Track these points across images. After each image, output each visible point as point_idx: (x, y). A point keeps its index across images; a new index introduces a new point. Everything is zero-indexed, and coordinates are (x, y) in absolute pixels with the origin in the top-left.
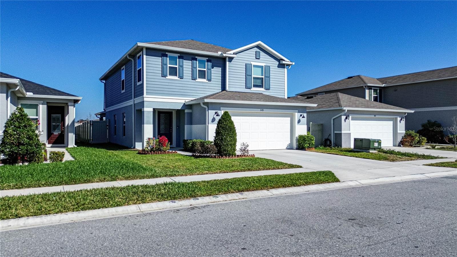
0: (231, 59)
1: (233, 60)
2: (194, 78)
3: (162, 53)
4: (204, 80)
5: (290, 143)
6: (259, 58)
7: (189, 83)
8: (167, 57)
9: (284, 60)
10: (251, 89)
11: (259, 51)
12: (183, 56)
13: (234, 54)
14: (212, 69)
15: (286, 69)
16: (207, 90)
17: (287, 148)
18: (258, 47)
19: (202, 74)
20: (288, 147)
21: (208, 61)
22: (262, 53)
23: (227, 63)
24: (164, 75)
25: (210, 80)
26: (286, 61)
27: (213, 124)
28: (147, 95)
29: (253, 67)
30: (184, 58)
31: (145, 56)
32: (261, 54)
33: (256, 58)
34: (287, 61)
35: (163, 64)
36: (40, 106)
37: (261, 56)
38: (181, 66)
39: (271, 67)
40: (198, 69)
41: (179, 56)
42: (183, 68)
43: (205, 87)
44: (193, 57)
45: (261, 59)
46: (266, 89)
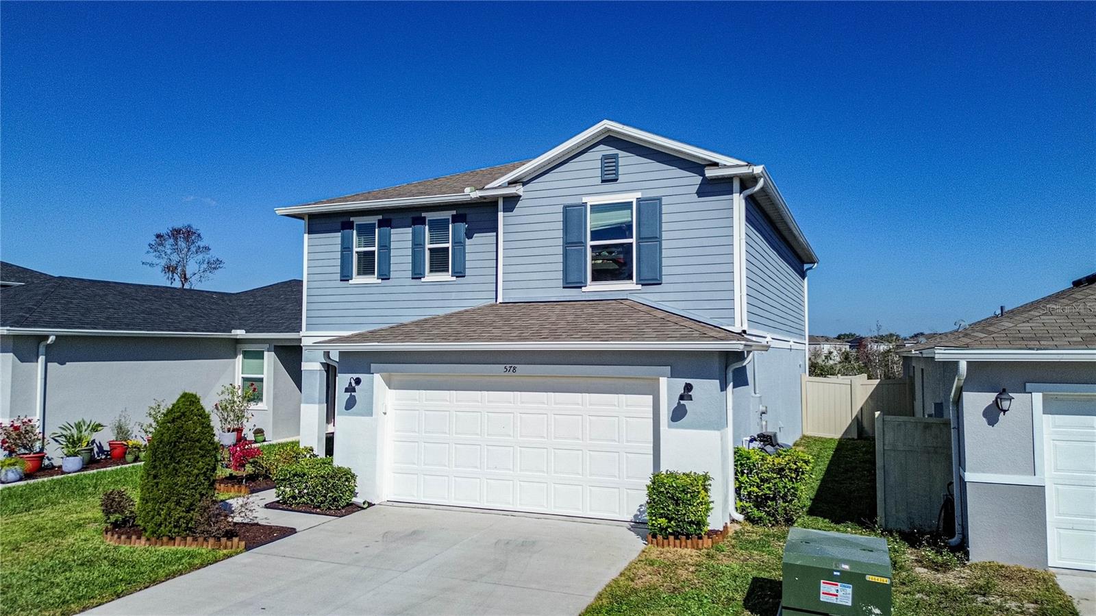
0: (511, 202)
1: (519, 203)
2: (417, 275)
3: (342, 220)
4: (446, 277)
6: (613, 177)
7: (406, 289)
8: (352, 228)
9: (715, 164)
10: (584, 289)
11: (614, 151)
12: (390, 218)
13: (511, 183)
14: (467, 241)
15: (736, 197)
16: (453, 303)
17: (636, 516)
18: (611, 139)
19: (439, 261)
20: (640, 511)
21: (455, 219)
22: (626, 160)
23: (501, 214)
25: (459, 274)
26: (725, 166)
27: (350, 415)
28: (306, 328)
29: (592, 212)
30: (393, 223)
31: (307, 235)
32: (620, 161)
33: (603, 181)
34: (729, 165)
35: (346, 248)
36: (266, 353)
37: (621, 170)
38: (385, 247)
39: (664, 201)
40: (428, 246)
41: (379, 221)
42: (389, 250)
43: (446, 296)
44: (416, 215)
45: (621, 178)
46: (643, 282)
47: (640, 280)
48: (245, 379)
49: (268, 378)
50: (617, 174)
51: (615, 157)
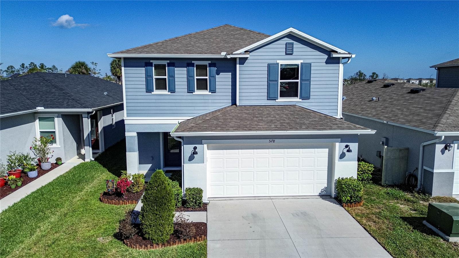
0: (243, 61)
1: (247, 61)
2: (190, 90)
3: (146, 61)
4: (206, 92)
5: (326, 186)
6: (291, 53)
7: (185, 97)
8: (152, 66)
9: (337, 52)
10: (277, 101)
11: (292, 41)
12: (174, 63)
13: (245, 52)
14: (217, 76)
15: (341, 66)
16: (210, 105)
17: (320, 193)
18: (290, 36)
19: (202, 85)
20: (322, 192)
21: (211, 65)
22: (297, 45)
23: (238, 66)
24: (149, 90)
25: (213, 91)
26: (340, 53)
27: (191, 163)
28: (127, 116)
29: (281, 67)
30: (176, 65)
31: (124, 68)
32: (295, 46)
33: (286, 54)
34: (342, 53)
35: (148, 76)
36: (56, 119)
37: (294, 50)
38: (172, 76)
39: (312, 65)
40: (196, 77)
41: (168, 63)
42: (174, 78)
43: (206, 101)
44: (189, 62)
45: (294, 53)
46: (302, 98)
47: (302, 97)
48: (41, 132)
49: (59, 131)
50: (292, 51)
51: (292, 44)
